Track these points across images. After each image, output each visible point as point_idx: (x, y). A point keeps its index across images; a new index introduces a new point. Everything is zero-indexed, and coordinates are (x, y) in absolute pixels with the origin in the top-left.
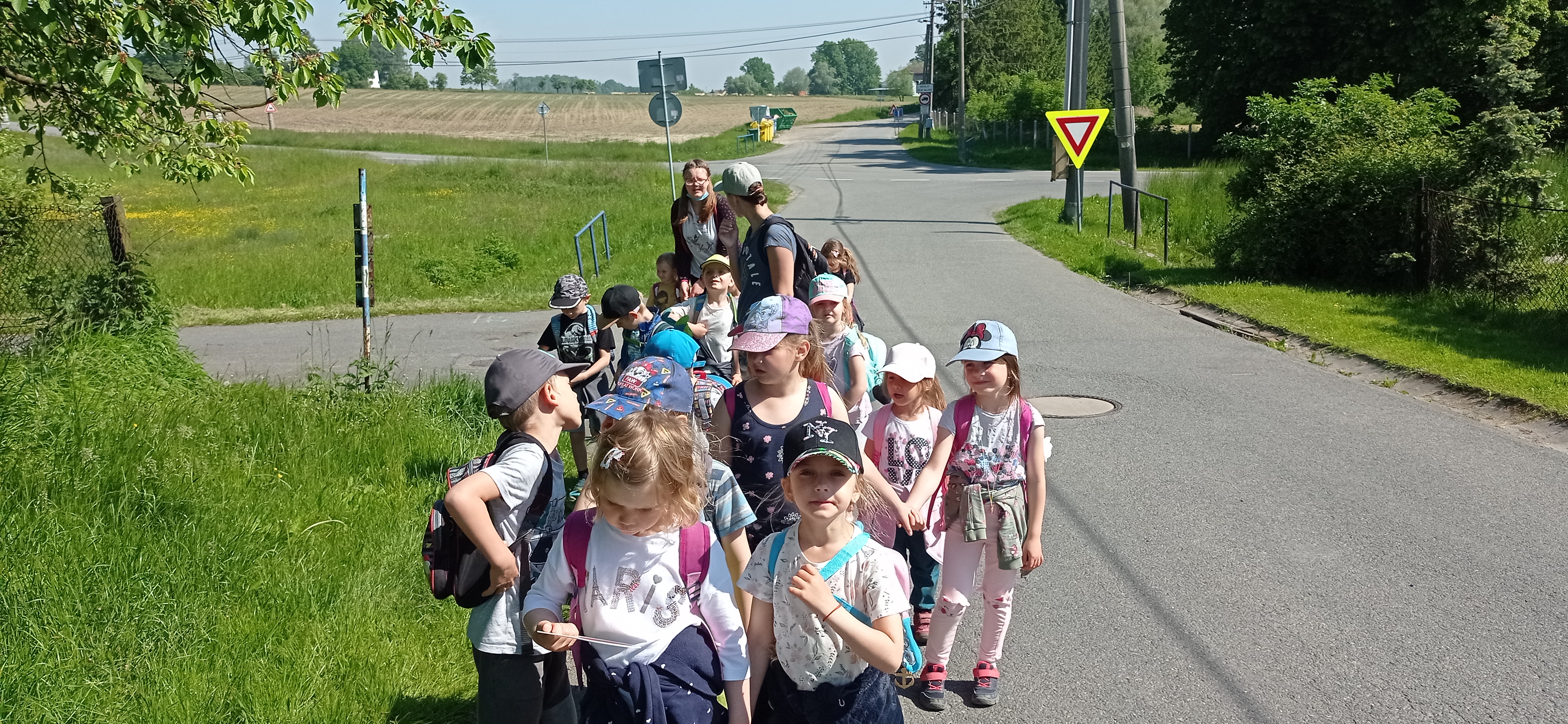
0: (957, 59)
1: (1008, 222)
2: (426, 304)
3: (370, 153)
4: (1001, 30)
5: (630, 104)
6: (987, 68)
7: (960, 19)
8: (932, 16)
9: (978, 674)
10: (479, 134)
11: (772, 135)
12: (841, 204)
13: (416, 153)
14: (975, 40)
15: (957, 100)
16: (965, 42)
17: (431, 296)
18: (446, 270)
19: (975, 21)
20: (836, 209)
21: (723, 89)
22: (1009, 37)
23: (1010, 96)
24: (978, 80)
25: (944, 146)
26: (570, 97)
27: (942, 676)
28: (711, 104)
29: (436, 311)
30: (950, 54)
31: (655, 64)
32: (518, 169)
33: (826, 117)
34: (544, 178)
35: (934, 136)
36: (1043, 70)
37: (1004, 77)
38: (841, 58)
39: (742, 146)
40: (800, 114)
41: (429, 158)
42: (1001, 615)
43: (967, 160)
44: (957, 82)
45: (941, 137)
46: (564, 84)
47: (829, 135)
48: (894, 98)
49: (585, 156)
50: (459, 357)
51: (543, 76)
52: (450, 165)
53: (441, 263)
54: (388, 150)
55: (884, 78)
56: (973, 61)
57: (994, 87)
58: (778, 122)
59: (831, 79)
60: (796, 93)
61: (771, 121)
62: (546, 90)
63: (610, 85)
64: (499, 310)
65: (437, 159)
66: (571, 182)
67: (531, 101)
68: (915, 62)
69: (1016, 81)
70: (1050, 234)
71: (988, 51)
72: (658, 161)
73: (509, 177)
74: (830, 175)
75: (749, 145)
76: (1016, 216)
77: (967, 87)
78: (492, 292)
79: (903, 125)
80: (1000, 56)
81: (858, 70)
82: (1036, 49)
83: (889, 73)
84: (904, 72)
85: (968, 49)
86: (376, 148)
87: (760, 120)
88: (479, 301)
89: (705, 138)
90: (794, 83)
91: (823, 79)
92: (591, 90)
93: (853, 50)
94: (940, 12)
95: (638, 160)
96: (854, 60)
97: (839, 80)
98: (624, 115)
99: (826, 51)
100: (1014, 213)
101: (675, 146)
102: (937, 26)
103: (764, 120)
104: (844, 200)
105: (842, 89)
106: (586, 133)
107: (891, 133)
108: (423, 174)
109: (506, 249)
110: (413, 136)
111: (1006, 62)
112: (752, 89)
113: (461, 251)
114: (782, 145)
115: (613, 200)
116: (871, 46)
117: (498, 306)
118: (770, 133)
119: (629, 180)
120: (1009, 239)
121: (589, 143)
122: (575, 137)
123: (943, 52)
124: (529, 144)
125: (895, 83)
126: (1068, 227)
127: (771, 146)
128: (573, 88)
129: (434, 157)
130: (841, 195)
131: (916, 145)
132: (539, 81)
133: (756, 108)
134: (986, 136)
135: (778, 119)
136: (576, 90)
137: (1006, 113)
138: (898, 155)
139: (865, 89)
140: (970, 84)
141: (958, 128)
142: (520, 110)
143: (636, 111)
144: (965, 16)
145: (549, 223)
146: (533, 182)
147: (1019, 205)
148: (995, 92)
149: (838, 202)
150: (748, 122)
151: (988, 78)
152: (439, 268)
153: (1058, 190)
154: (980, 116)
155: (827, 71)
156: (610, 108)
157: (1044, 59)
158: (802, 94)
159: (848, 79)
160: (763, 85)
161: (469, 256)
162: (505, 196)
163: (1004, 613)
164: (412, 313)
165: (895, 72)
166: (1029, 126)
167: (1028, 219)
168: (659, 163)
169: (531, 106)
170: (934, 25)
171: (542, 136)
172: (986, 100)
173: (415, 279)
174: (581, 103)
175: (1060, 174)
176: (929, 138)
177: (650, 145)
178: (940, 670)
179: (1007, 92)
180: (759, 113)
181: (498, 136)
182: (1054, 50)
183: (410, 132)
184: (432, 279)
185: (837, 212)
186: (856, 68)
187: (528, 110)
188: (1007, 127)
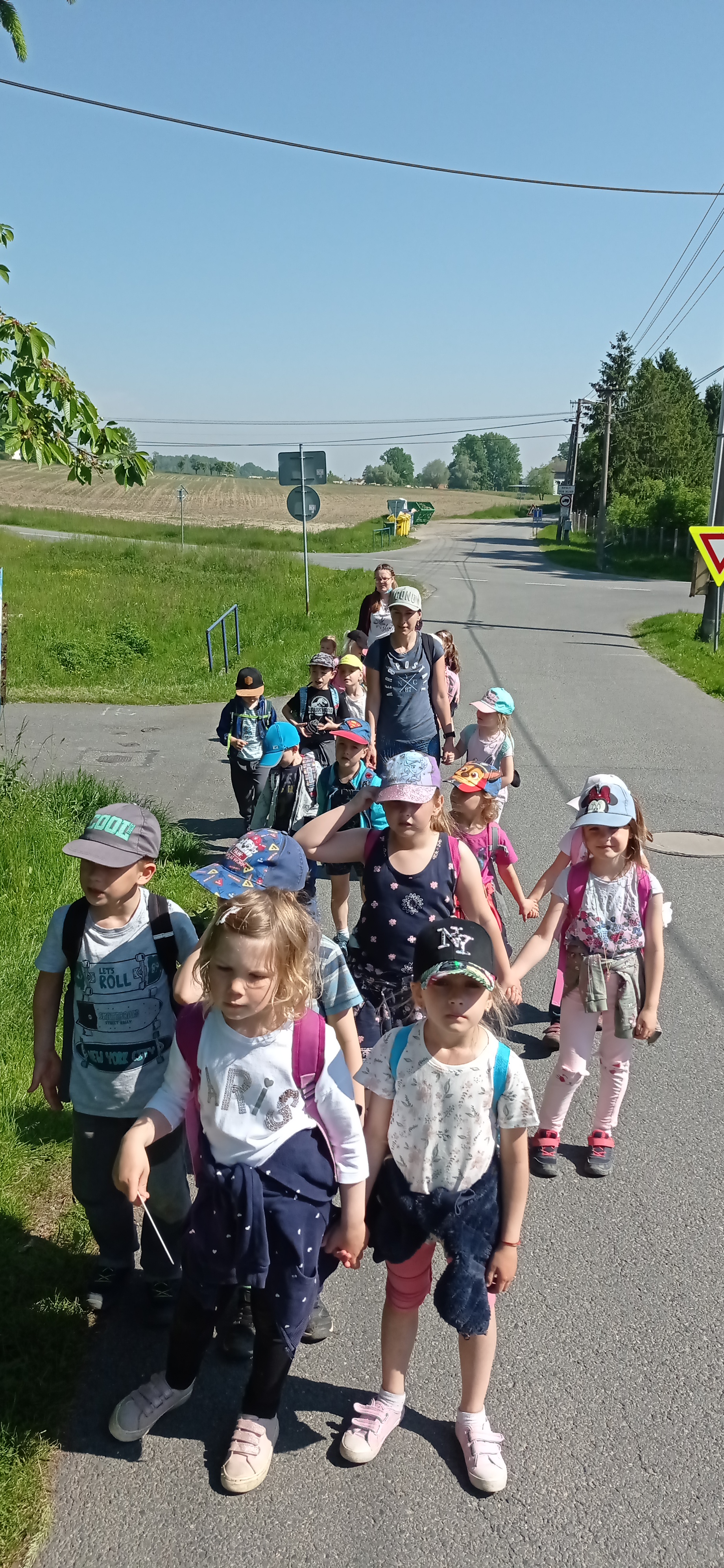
0: (601, 461)
1: (643, 635)
2: (56, 692)
3: (9, 527)
4: (647, 434)
5: (267, 490)
6: (631, 471)
7: (606, 421)
8: (578, 417)
9: (593, 1142)
10: (116, 514)
11: (408, 529)
12: (474, 607)
13: (53, 530)
14: (621, 441)
15: (598, 502)
16: (610, 444)
17: (62, 683)
18: (78, 654)
19: (622, 423)
20: (468, 612)
21: (361, 478)
22: (656, 440)
23: (652, 502)
24: (620, 484)
25: (581, 550)
26: (209, 479)
27: (555, 1143)
28: (348, 493)
29: (67, 700)
30: (594, 455)
31: (296, 456)
32: (153, 551)
33: (464, 513)
34: (178, 563)
35: (572, 539)
36: (687, 476)
37: (647, 482)
38: (483, 452)
39: (377, 539)
40: (438, 509)
41: (66, 536)
42: (617, 1080)
43: (604, 566)
44: (599, 484)
45: (579, 540)
46: (203, 465)
47: (466, 531)
48: (534, 496)
49: (221, 542)
50: (86, 752)
51: (183, 456)
52: (86, 544)
53: (73, 646)
54: (26, 525)
55: (524, 474)
56: (616, 463)
57: (636, 491)
58: (415, 516)
59: (471, 473)
60: (435, 486)
61: (408, 515)
62: (185, 471)
63: (249, 469)
64: (128, 703)
65: (74, 536)
66: (205, 568)
67: (169, 481)
68: (558, 459)
69: (661, 485)
70: (685, 651)
71: (633, 453)
72: (293, 550)
73: (144, 559)
74: (465, 575)
75: (385, 539)
76: (651, 629)
77: (609, 490)
78: (122, 683)
79: (542, 525)
80: (645, 460)
81: (499, 465)
82: (682, 454)
83: (530, 470)
84: (545, 470)
85: (613, 451)
86: (14, 523)
87: (398, 513)
88: (109, 692)
89: (341, 529)
90: (434, 475)
91: (463, 473)
92: (230, 472)
93: (495, 444)
94: (586, 411)
95: (273, 549)
96: (495, 455)
97: (479, 475)
98: (261, 501)
99: (468, 444)
100: (649, 627)
101: (310, 535)
102: (583, 426)
103: (401, 513)
104: (477, 602)
105: (481, 484)
106: (223, 517)
107: (528, 533)
108: (59, 552)
109: (138, 635)
110: (52, 512)
111: (651, 466)
112: (391, 479)
113: (93, 636)
114: (418, 541)
115: (246, 590)
116: (513, 442)
117: (127, 698)
118: (406, 528)
119: (263, 569)
120: (643, 654)
121: (224, 528)
122: (212, 522)
123: (586, 452)
124: (165, 526)
125: (535, 480)
126: (703, 645)
127: (407, 541)
128: (211, 469)
129: (71, 534)
130: (474, 597)
131: (553, 548)
132: (179, 461)
133: (394, 502)
134: (625, 541)
135: (415, 513)
136: (215, 472)
137: (647, 519)
138: (534, 557)
139: (505, 484)
140: (613, 487)
141: (597, 533)
142: (158, 491)
143: (274, 497)
144: (612, 417)
145: (181, 609)
146: (167, 566)
147: (655, 619)
148: (637, 497)
149: (471, 605)
150: (384, 513)
151: (631, 482)
152: (71, 651)
153: (698, 605)
154: (620, 520)
155: (467, 464)
156: (248, 492)
157: (690, 465)
158: (441, 487)
159: (488, 474)
160: (402, 476)
161: (101, 640)
162: (139, 578)
163: (621, 1079)
164: (42, 701)
165: (536, 469)
166: (669, 533)
167: (664, 634)
168: (294, 553)
169: (169, 487)
170: (580, 425)
171: (178, 519)
172: (628, 504)
173: (47, 662)
174: (219, 486)
175: (699, 590)
176: (567, 541)
177: (287, 534)
178: (553, 1136)
179: (649, 497)
180: (395, 506)
181: (135, 516)
182: (700, 455)
183: (48, 507)
184: (64, 662)
185: (470, 615)
186: (496, 464)
187: (166, 491)
188: (648, 534)
